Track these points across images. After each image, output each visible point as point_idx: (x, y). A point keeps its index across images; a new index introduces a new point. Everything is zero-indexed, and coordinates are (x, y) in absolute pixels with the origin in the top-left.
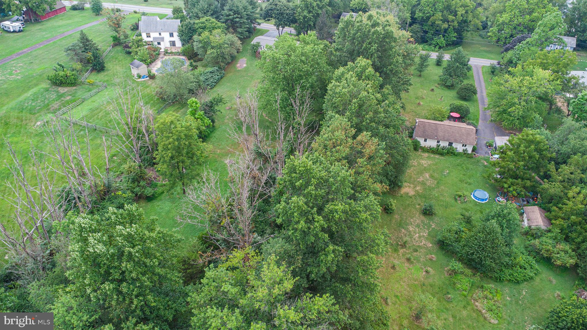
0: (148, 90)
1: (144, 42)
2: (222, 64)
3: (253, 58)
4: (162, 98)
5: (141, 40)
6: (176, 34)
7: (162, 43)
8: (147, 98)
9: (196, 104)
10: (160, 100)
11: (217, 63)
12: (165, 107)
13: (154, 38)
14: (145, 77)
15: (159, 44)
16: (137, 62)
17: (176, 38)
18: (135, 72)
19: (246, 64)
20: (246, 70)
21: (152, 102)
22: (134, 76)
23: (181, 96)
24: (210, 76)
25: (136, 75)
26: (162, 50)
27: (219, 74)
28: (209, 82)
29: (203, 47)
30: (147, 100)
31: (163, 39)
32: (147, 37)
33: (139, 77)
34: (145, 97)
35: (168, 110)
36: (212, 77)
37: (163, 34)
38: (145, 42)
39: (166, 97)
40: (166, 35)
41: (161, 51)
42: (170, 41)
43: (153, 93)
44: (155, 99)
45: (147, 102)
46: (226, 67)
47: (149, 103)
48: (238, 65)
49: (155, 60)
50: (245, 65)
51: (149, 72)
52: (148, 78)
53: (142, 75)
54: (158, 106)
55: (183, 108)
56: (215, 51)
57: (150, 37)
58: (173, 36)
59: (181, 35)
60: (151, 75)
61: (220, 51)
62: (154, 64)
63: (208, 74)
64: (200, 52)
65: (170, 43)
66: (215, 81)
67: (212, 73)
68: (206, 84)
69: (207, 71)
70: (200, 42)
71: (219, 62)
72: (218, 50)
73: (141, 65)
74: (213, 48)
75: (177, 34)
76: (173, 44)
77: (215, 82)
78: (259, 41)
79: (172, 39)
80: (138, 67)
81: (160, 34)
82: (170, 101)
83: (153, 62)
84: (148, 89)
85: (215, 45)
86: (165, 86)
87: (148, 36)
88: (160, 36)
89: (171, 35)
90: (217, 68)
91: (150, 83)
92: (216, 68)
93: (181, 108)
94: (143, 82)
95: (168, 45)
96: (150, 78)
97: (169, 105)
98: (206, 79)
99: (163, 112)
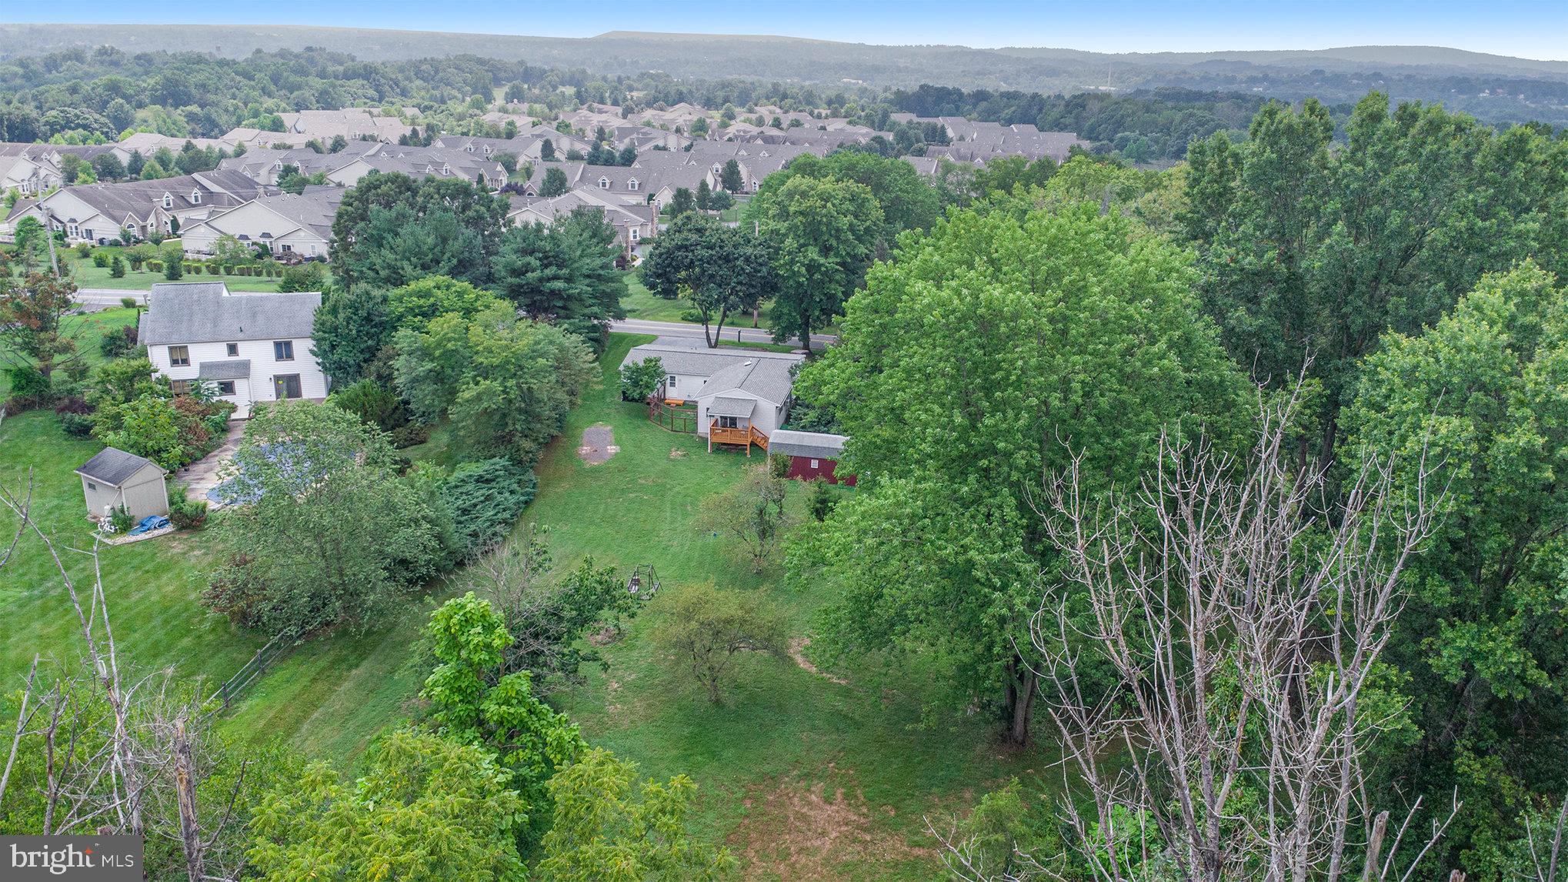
0: (168, 584)
1: (159, 381)
2: (526, 444)
3: (638, 422)
4: (244, 616)
5: (145, 372)
6: (303, 348)
7: (239, 385)
8: (157, 621)
9: (489, 628)
10: (233, 627)
11: (505, 440)
12: (262, 667)
13: (204, 367)
14: (156, 521)
15: (227, 388)
16: (115, 457)
17: (305, 364)
18: (101, 504)
19: (618, 443)
20: (623, 465)
21: (186, 642)
22: (94, 526)
23: (351, 595)
24: (480, 494)
25: (105, 520)
26: (242, 413)
27: (515, 486)
28: (479, 522)
29: (438, 377)
30: (160, 634)
31: (244, 369)
32: (175, 362)
33: (124, 523)
34: (150, 617)
35: (279, 676)
36: (488, 498)
37: (247, 351)
38: (164, 381)
39: (266, 607)
40: (259, 355)
41: (234, 416)
42: (277, 378)
43: (193, 596)
44: (207, 625)
45: (156, 644)
46: (541, 455)
47: (169, 648)
48: (585, 450)
49: (205, 453)
50: (612, 449)
51: (176, 500)
52: (169, 528)
53: (136, 512)
54: (220, 659)
55: (362, 657)
56: (497, 386)
57: (185, 362)
58: (290, 356)
59: (326, 346)
60: (187, 509)
61: (519, 386)
62: (200, 467)
63: (470, 487)
64: (424, 397)
65: (276, 384)
66: (507, 515)
67: (488, 481)
68: (467, 531)
69: (458, 474)
70: (425, 353)
71: (511, 434)
72: (511, 383)
73: (137, 468)
74: (485, 372)
75: (310, 344)
76: (289, 386)
77: (505, 522)
78: (653, 356)
79: (286, 368)
80: (117, 479)
81: (233, 349)
82: (292, 630)
83: (195, 460)
84: (165, 578)
85: (496, 361)
86: (261, 554)
87: (179, 357)
88: (233, 358)
89: (284, 351)
90: (504, 462)
91: (177, 547)
92: (500, 462)
93: (352, 659)
94: (139, 549)
95: (267, 393)
96: (182, 528)
97: (287, 650)
98: (465, 511)
99: (248, 692)
